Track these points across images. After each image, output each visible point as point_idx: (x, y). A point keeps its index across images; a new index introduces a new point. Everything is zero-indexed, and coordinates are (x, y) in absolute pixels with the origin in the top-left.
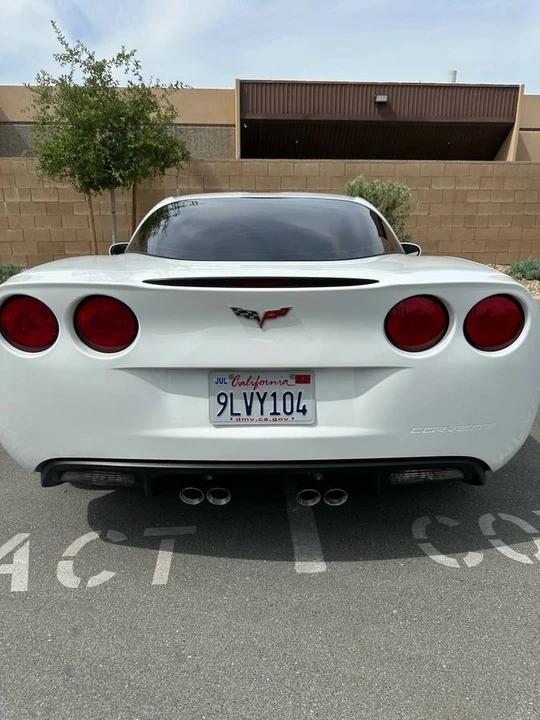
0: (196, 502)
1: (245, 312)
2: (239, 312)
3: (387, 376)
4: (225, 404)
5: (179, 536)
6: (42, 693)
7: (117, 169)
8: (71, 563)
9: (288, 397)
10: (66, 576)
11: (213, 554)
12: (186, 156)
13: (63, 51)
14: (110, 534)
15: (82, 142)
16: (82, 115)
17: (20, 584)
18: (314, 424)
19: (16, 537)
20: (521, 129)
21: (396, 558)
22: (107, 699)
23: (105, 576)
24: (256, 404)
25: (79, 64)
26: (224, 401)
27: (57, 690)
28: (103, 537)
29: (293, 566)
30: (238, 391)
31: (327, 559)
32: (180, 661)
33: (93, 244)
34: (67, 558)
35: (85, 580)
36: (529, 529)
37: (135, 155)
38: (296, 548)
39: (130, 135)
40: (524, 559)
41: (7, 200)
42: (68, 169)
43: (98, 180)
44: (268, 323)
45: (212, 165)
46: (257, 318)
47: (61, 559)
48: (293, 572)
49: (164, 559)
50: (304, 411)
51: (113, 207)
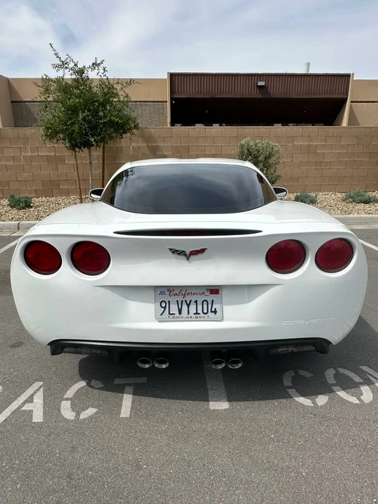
0: (147, 366)
1: (178, 251)
2: (174, 251)
3: (267, 290)
4: (165, 308)
5: (136, 384)
6: (55, 491)
7: (93, 136)
8: (69, 402)
9: (205, 303)
10: (67, 411)
11: (157, 397)
12: (136, 127)
13: (58, 62)
14: (93, 383)
15: (70, 119)
16: (70, 102)
17: (38, 417)
18: (222, 320)
19: (34, 385)
20: (352, 102)
21: (273, 399)
22: (94, 495)
23: (91, 411)
24: (185, 308)
25: (68, 70)
26: (165, 306)
27: (63, 489)
28: (89, 384)
29: (209, 404)
30: (173, 299)
31: (229, 400)
32: (138, 469)
33: (77, 181)
34: (67, 399)
35: (78, 414)
36: (357, 379)
37: (104, 126)
38: (210, 392)
39: (101, 114)
40: (354, 400)
41: (23, 154)
42: (62, 136)
43: (80, 142)
44: (192, 257)
45: (153, 131)
46: (185, 255)
47: (62, 399)
48: (208, 409)
49: (127, 400)
50: (215, 312)
51: (90, 159)
